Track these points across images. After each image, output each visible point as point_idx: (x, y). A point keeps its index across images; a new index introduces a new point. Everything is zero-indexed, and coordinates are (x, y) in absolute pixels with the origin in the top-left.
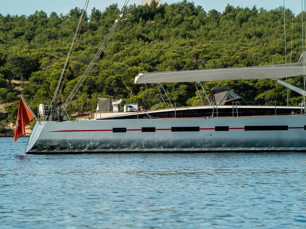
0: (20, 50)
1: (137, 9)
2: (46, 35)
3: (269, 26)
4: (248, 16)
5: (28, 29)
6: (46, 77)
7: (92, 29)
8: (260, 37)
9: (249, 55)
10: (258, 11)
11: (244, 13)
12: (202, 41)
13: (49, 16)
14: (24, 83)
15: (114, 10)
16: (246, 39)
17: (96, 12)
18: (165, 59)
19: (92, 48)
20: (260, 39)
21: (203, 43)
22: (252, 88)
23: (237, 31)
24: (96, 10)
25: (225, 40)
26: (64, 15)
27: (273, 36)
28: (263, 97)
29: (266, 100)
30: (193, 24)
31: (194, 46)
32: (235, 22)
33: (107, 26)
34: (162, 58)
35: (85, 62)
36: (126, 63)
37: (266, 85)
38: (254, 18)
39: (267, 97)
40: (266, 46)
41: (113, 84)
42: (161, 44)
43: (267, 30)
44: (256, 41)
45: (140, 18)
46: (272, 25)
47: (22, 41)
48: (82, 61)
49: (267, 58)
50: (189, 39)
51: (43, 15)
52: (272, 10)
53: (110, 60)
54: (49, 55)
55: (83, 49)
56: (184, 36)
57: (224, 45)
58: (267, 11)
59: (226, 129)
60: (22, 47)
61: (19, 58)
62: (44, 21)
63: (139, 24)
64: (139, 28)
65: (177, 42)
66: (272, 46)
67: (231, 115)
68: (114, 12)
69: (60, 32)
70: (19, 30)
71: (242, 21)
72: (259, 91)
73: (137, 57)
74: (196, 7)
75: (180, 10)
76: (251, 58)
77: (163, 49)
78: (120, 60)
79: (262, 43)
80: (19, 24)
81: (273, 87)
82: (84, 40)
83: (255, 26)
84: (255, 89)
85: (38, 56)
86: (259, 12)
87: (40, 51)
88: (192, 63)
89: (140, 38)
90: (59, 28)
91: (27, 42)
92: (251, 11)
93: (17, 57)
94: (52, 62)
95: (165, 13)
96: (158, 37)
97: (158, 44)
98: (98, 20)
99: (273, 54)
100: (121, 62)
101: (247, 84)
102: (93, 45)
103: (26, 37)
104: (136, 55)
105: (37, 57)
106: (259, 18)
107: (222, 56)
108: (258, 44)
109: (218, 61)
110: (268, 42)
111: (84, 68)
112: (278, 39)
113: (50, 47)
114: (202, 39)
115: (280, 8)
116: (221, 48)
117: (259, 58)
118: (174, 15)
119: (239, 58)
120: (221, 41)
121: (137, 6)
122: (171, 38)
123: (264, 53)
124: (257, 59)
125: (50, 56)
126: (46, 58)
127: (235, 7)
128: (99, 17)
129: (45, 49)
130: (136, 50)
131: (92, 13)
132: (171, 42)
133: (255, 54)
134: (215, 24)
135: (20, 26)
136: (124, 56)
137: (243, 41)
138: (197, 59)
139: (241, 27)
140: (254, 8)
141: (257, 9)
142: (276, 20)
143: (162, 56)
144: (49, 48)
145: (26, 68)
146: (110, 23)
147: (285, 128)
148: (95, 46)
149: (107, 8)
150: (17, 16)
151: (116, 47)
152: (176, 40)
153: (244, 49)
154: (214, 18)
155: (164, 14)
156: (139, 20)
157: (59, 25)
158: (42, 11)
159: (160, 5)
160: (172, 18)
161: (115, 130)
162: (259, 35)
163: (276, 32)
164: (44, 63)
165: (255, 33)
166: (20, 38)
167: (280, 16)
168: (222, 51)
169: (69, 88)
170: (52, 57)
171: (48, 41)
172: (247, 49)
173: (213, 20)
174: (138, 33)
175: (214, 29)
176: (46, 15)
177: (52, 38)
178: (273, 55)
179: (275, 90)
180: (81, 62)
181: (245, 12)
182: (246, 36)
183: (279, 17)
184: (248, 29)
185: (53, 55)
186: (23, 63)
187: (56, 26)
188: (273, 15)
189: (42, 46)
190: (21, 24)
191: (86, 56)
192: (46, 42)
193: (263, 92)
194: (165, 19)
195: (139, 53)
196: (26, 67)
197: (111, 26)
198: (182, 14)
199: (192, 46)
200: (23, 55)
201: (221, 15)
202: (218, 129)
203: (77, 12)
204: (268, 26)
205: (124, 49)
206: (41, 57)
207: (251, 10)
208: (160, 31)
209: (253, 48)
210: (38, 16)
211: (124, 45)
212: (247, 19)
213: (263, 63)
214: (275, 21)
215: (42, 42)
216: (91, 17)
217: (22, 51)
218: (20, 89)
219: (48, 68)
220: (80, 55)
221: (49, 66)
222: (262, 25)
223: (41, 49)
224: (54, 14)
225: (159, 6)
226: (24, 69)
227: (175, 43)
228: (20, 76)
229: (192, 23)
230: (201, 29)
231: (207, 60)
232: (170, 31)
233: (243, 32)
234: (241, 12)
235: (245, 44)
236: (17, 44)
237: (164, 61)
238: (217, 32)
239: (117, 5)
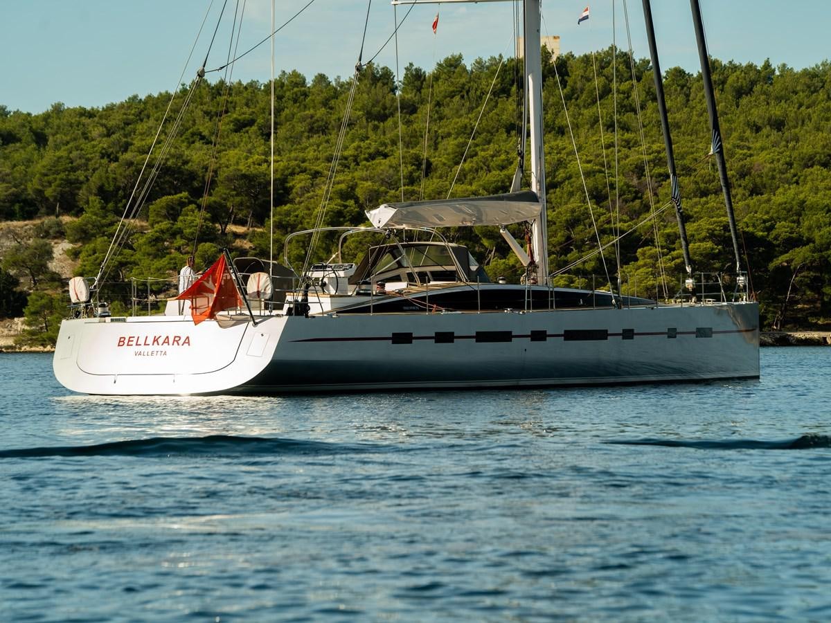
0: (247, 158)
1: (506, 65)
2: (304, 124)
3: (801, 106)
4: (753, 83)
6: (303, 217)
7: (405, 111)
8: (779, 130)
9: (756, 168)
10: (774, 70)
11: (743, 75)
12: (651, 137)
13: (309, 82)
14: (253, 231)
15: (456, 67)
16: (748, 133)
17: (414, 73)
18: (570, 177)
19: (407, 152)
20: (780, 133)
21: (653, 142)
22: (762, 241)
23: (729, 116)
24: (414, 68)
25: (701, 134)
26: (344, 79)
27: (809, 126)
28: (787, 262)
29: (795, 268)
30: (630, 99)
31: (633, 149)
32: (724, 96)
33: (439, 104)
34: (561, 174)
35: (390, 184)
36: (480, 186)
37: (794, 235)
38: (765, 87)
39: (797, 263)
40: (794, 148)
42: (560, 144)
43: (795, 112)
44: (772, 138)
45: (512, 85)
46: (806, 102)
47: (250, 138)
48: (383, 182)
49: (795, 176)
50: (621, 132)
51: (297, 80)
52: (805, 70)
54: (310, 170)
55: (385, 156)
56: (610, 126)
57: (700, 146)
58: (795, 71)
60: (250, 152)
61: (244, 176)
62: (299, 94)
63: (510, 99)
64: (510, 108)
65: (594, 139)
66: (806, 149)
68: (454, 72)
69: (334, 117)
70: (244, 113)
71: (740, 93)
72: (777, 249)
73: (505, 172)
74: (637, 61)
75: (603, 68)
76: (760, 176)
77: (563, 155)
78: (468, 180)
79: (784, 143)
80: (244, 101)
81: (810, 240)
82: (388, 136)
83: (768, 104)
84: (769, 246)
85: (286, 172)
86: (777, 73)
87: (289, 160)
88: (628, 186)
89: (514, 129)
90: (331, 108)
91: (262, 141)
92: (759, 72)
93: (239, 173)
94: (317, 185)
95: (568, 76)
96: (553, 128)
97: (553, 143)
98: (419, 90)
99: (808, 167)
100: (471, 184)
101: (752, 234)
102: (408, 147)
103: (260, 129)
104: (503, 168)
105: (283, 174)
106: (778, 86)
107: (695, 170)
108: (775, 144)
109: (686, 182)
110: (797, 141)
112: (820, 133)
113: (313, 150)
114: (653, 133)
115: (823, 64)
116: (692, 153)
117: (778, 176)
118: (589, 80)
119: (733, 176)
120: (694, 137)
121: (505, 59)
122: (583, 132)
123: (790, 164)
124: (773, 178)
125: (313, 172)
126: (303, 176)
127: (725, 62)
128: (422, 83)
129: (301, 155)
130: (503, 157)
131: (407, 75)
132: (582, 139)
133: (769, 166)
134: (681, 99)
135: (247, 105)
136: (477, 171)
137: (741, 139)
138: (639, 178)
139: (738, 107)
140: (767, 65)
141: (773, 67)
142: (816, 91)
143: (561, 171)
144: (311, 154)
145: (258, 199)
146: (445, 97)
148: (413, 148)
149: (440, 65)
150: (240, 83)
151: (457, 150)
152: (593, 135)
153: (746, 156)
154: (678, 86)
155: (566, 78)
156: (510, 90)
157: (332, 103)
158: (294, 72)
159: (558, 58)
160: (584, 85)
162: (779, 125)
163: (814, 117)
164: (298, 186)
165: (769, 119)
166: (247, 132)
167: (824, 83)
168: (696, 160)
170: (316, 174)
171: (308, 138)
172: (751, 155)
173: (676, 90)
174: (508, 119)
175: (678, 110)
176: (304, 79)
177: (317, 132)
178: (810, 170)
179: (815, 247)
180: (382, 185)
181: (745, 73)
182: (749, 125)
183: (821, 84)
184: (753, 110)
185: (318, 168)
186: (253, 187)
187: (325, 103)
188: (807, 80)
189: (295, 149)
190: (248, 100)
191: (391, 171)
192: (304, 140)
193: (787, 252)
194: (568, 87)
195: (511, 163)
198: (607, 78)
199: (630, 148)
200: (253, 170)
201: (694, 79)
203: (373, 74)
204: (797, 105)
205: (476, 154)
206: (292, 174)
207: (759, 68)
208: (557, 115)
209: (765, 153)
210: (286, 82)
211: (477, 145)
212: (751, 90)
213: (787, 186)
214: (813, 93)
215: (295, 139)
216: (404, 84)
217: (250, 160)
218: (247, 245)
219: (308, 198)
220: (379, 169)
221: (309, 195)
222: (783, 101)
223: (293, 155)
224: (321, 78)
225: (554, 58)
226: (255, 201)
227: (590, 142)
228: (247, 217)
229: (628, 97)
230: (649, 111)
231: (663, 180)
232: (580, 114)
233: (742, 118)
234: (738, 73)
235: (747, 144)
236: (239, 144)
237: (566, 183)
238: (685, 116)
239: (460, 57)
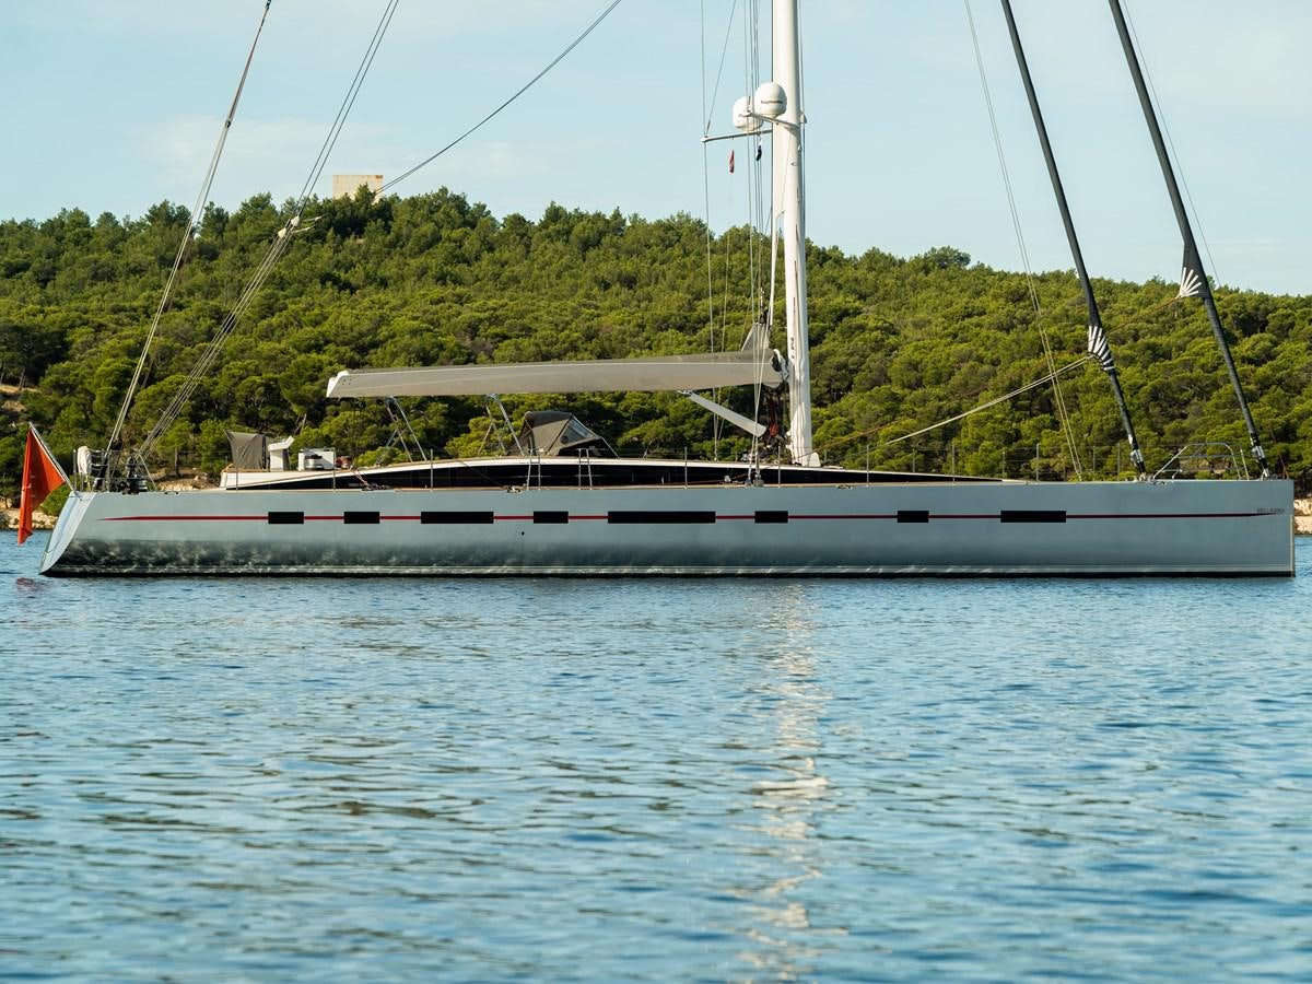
0: (20, 308)
1: (321, 207)
2: (87, 269)
3: (654, 261)
4: (602, 234)
5: (40, 256)
6: (84, 377)
7: (204, 256)
8: (630, 288)
9: (603, 329)
10: (625, 220)
11: (590, 225)
12: (487, 291)
13: (94, 222)
14: (26, 391)
15: (263, 208)
16: (596, 290)
17: (215, 213)
18: (393, 336)
19: (206, 304)
20: (631, 291)
21: (489, 298)
22: (610, 413)
23: (575, 270)
24: (215, 207)
25: (544, 291)
26: (134, 219)
27: (664, 284)
28: (638, 436)
29: (646, 445)
30: (463, 248)
31: (465, 305)
32: (568, 248)
33: (243, 249)
34: (384, 332)
35: (186, 340)
36: (291, 343)
37: (646, 407)
38: (615, 238)
39: (649, 438)
40: (646, 309)
41: (257, 398)
42: (383, 298)
43: (648, 268)
44: (622, 296)
45: (328, 230)
46: (660, 257)
47: (24, 284)
48: (178, 337)
49: (647, 340)
50: (453, 285)
51: (79, 219)
52: (659, 221)
53: (251, 337)
54: (93, 322)
55: (181, 307)
56: (441, 279)
57: (542, 304)
58: (648, 222)
59: (560, 517)
60: (23, 300)
61: (16, 329)
62: (81, 235)
63: (326, 245)
64: (326, 255)
65: (422, 292)
66: (660, 310)
67: (574, 483)
68: (261, 213)
69: (122, 262)
70: (17, 257)
71: (586, 245)
72: (627, 422)
73: (319, 329)
74: (471, 205)
75: (432, 213)
76: (609, 339)
77: (386, 310)
78: (275, 337)
79: (635, 303)
80: (18, 242)
81: (663, 413)
82: (184, 284)
83: (618, 258)
84: (618, 417)
85: (66, 324)
86: (628, 224)
87: (69, 310)
88: (460, 347)
89: (329, 280)
90: (119, 252)
91: (38, 289)
92: (607, 221)
93: (10, 325)
94: (101, 339)
95: (392, 220)
96: (375, 280)
97: (375, 297)
98: (221, 233)
99: (662, 331)
100: (279, 342)
101: (600, 404)
102: (207, 298)
103: (35, 274)
104: (316, 323)
105: (60, 327)
106: (629, 238)
107: (536, 331)
108: (626, 304)
109: (526, 344)
110: (650, 302)
111: (183, 355)
112: (676, 292)
113: (96, 300)
114: (488, 287)
115: (678, 216)
116: (533, 312)
117: (628, 339)
118: (416, 226)
119: (579, 338)
120: (535, 293)
121: (320, 201)
122: (409, 284)
123: (642, 327)
124: (623, 341)
125: (96, 324)
126: (84, 329)
127: (570, 210)
128: (224, 225)
129: (83, 305)
130: (317, 311)
131: (206, 215)
132: (408, 293)
133: (618, 327)
134: (520, 250)
135: (21, 247)
136: (286, 327)
137: (588, 296)
138: (472, 339)
139: (584, 260)
140: (617, 215)
141: (623, 217)
142: (671, 245)
143: (384, 328)
144: (94, 304)
145: (32, 355)
146: (251, 241)
147: (708, 517)
148: (212, 299)
149: (245, 205)
150: (13, 222)
151: (266, 302)
152: (420, 288)
153: (593, 317)
154: (518, 234)
155: (390, 222)
156: (326, 234)
157: (120, 246)
158: (76, 210)
159: (381, 200)
160: (411, 231)
161: (275, 518)
162: (630, 282)
163: (670, 275)
164: (79, 340)
165: (619, 275)
166: (21, 277)
167: (680, 236)
168: (536, 319)
169: (142, 405)
170: (100, 327)
171: (92, 285)
172: (598, 316)
173: (515, 240)
174: (322, 268)
175: (518, 263)
176: (88, 218)
177: (102, 279)
178: (665, 333)
179: (669, 421)
180: (176, 341)
181: (593, 223)
182: (596, 282)
183: (676, 238)
184: (601, 265)
185: (101, 321)
186: (27, 340)
187: (112, 246)
188: (662, 233)
189: (76, 298)
190: (22, 241)
191: (187, 325)
192: (87, 287)
193: (638, 426)
194: (392, 233)
195: (326, 318)
196: (34, 352)
197: (254, 251)
198: (437, 224)
199: (462, 304)
200: (27, 322)
201: (535, 227)
202: (541, 517)
203: (168, 213)
204: (650, 261)
205: (286, 308)
206: (72, 326)
207: (608, 218)
208: (379, 264)
209: (614, 313)
210: (67, 221)
211: (286, 297)
212: (599, 241)
213: (638, 351)
214: (667, 247)
215: (76, 287)
216: (203, 225)
217: (23, 310)
218: (18, 407)
219: (91, 354)
220: (174, 322)
221: (92, 350)
222: (634, 256)
223: (73, 305)
224: (108, 217)
225: (377, 200)
226: (29, 357)
227: (417, 296)
228: (19, 375)
229: (460, 247)
230: (484, 263)
231: (499, 341)
232: (405, 264)
233: (588, 274)
234: (585, 222)
235: (594, 302)
236: (11, 292)
237: (389, 341)
238: (524, 270)
239: (269, 196)
